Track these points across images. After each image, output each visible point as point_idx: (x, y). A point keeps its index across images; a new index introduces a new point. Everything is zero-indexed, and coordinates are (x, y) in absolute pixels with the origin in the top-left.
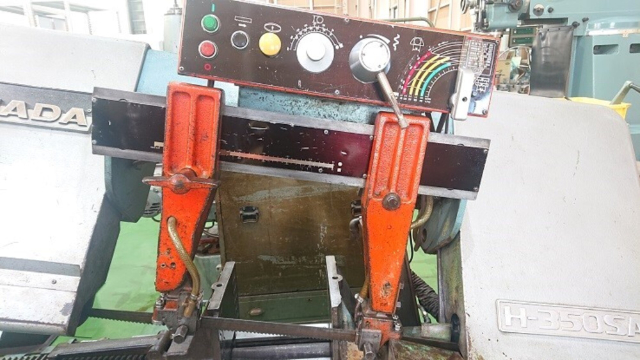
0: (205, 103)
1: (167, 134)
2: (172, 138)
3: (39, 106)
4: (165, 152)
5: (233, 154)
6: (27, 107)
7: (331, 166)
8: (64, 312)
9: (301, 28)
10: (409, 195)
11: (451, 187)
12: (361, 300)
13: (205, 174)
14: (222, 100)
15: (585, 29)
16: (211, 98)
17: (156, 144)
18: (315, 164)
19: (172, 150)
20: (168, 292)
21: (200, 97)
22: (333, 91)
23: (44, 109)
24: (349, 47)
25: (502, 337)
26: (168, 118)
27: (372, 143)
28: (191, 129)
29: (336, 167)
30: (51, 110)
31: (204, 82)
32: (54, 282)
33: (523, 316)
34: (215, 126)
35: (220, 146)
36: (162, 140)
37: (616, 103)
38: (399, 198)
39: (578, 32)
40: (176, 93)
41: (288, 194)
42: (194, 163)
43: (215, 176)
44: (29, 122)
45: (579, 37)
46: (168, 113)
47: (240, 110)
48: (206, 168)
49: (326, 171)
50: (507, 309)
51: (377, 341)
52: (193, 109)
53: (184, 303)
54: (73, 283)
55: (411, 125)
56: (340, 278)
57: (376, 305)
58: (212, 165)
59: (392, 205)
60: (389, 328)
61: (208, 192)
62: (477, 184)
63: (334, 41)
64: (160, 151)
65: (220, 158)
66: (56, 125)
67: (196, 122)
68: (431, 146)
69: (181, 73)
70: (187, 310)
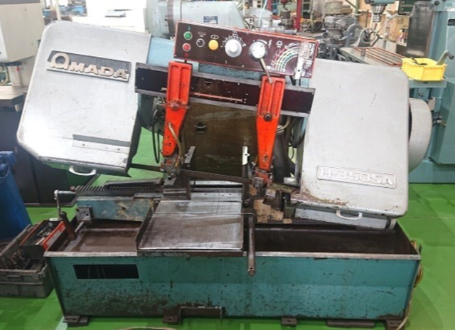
0: (185, 71)
1: (168, 84)
2: (170, 86)
3: (103, 68)
4: (168, 93)
5: (196, 94)
6: (98, 68)
7: (241, 100)
8: (124, 162)
9: (227, 37)
10: (276, 114)
11: (297, 111)
12: (254, 164)
13: (184, 103)
14: (192, 70)
15: (444, 7)
16: (187, 68)
17: (163, 89)
18: (234, 99)
19: (170, 92)
20: (167, 156)
21: (183, 68)
22: (241, 66)
23: (106, 70)
24: (248, 46)
25: (318, 181)
26: (169, 77)
27: (260, 89)
28: (178, 83)
29: (244, 101)
30: (108, 70)
31: (183, 61)
32: (119, 149)
33: (329, 172)
34: (189, 81)
35: (191, 90)
36: (166, 87)
37: (439, 64)
38: (271, 116)
39: (439, 9)
40: (173, 66)
41: (225, 116)
42: (180, 98)
43: (189, 104)
44: (99, 76)
45: (440, 12)
46: (169, 75)
47: (200, 73)
48: (185, 101)
49: (239, 103)
50: (322, 169)
51: (261, 183)
52: (179, 73)
53: (175, 161)
54: (127, 150)
55: (277, 82)
56: (249, 155)
57: (261, 166)
58: (187, 99)
59: (268, 119)
60: (267, 177)
61: (185, 111)
62: (310, 110)
63: (242, 43)
64: (165, 92)
65: (190, 96)
66: (112, 77)
67: (181, 79)
68: (287, 92)
69: (175, 57)
70: (177, 164)
